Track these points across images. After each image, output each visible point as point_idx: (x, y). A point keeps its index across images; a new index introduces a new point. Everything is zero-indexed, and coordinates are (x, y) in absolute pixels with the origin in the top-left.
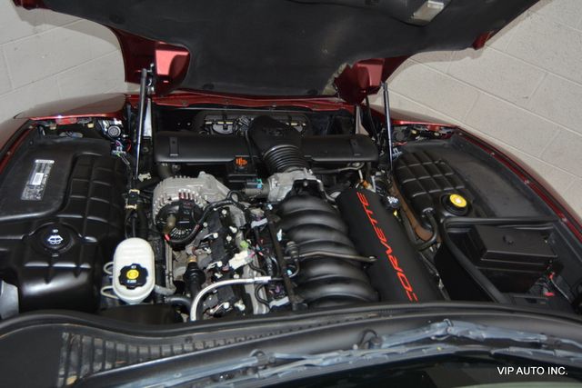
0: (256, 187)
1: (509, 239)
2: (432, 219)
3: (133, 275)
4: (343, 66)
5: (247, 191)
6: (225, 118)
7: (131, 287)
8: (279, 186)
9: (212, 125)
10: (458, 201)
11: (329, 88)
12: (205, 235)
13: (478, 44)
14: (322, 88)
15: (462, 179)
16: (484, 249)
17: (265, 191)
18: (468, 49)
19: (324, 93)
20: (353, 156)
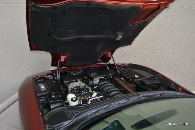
0: (91, 82)
1: (150, 81)
2: (132, 81)
3: (74, 99)
4: (102, 54)
5: (89, 83)
6: (75, 72)
7: (75, 101)
8: (96, 81)
9: (73, 74)
10: (137, 77)
11: (99, 60)
12: (83, 93)
13: (130, 44)
14: (98, 60)
15: (136, 73)
16: (146, 84)
17: (93, 83)
18: (128, 46)
19: (98, 62)
20: (109, 74)
